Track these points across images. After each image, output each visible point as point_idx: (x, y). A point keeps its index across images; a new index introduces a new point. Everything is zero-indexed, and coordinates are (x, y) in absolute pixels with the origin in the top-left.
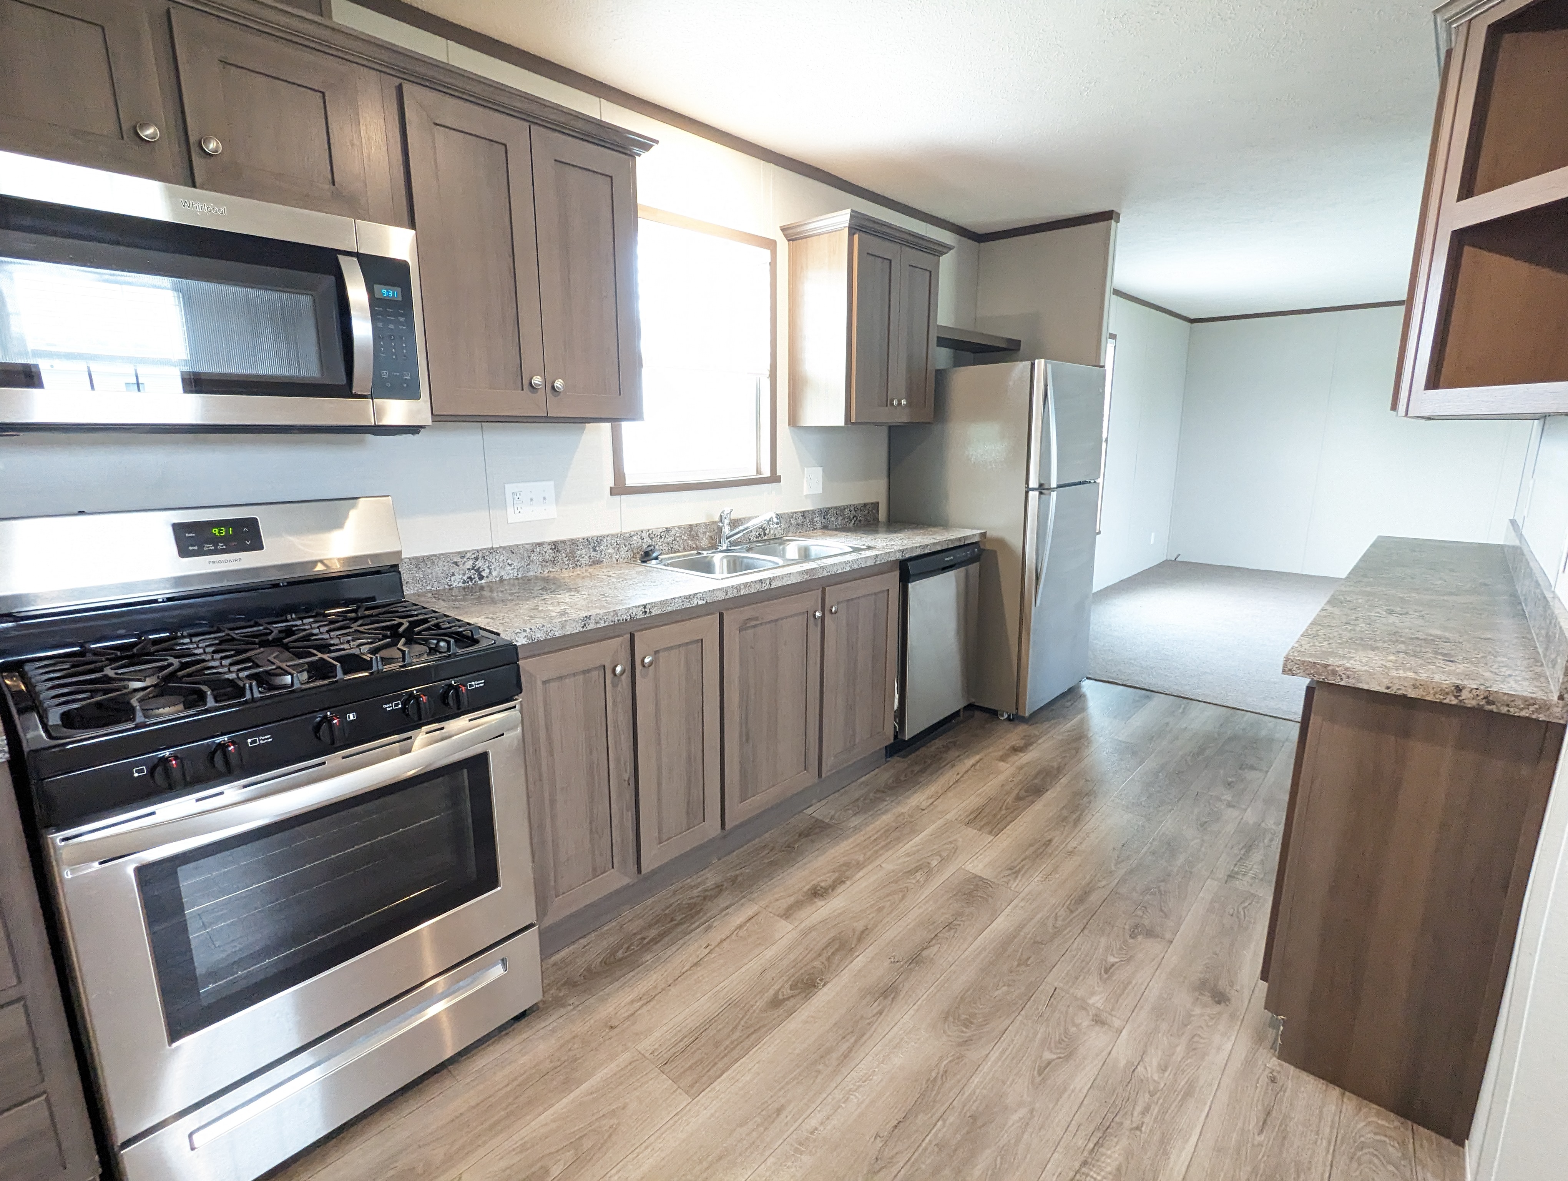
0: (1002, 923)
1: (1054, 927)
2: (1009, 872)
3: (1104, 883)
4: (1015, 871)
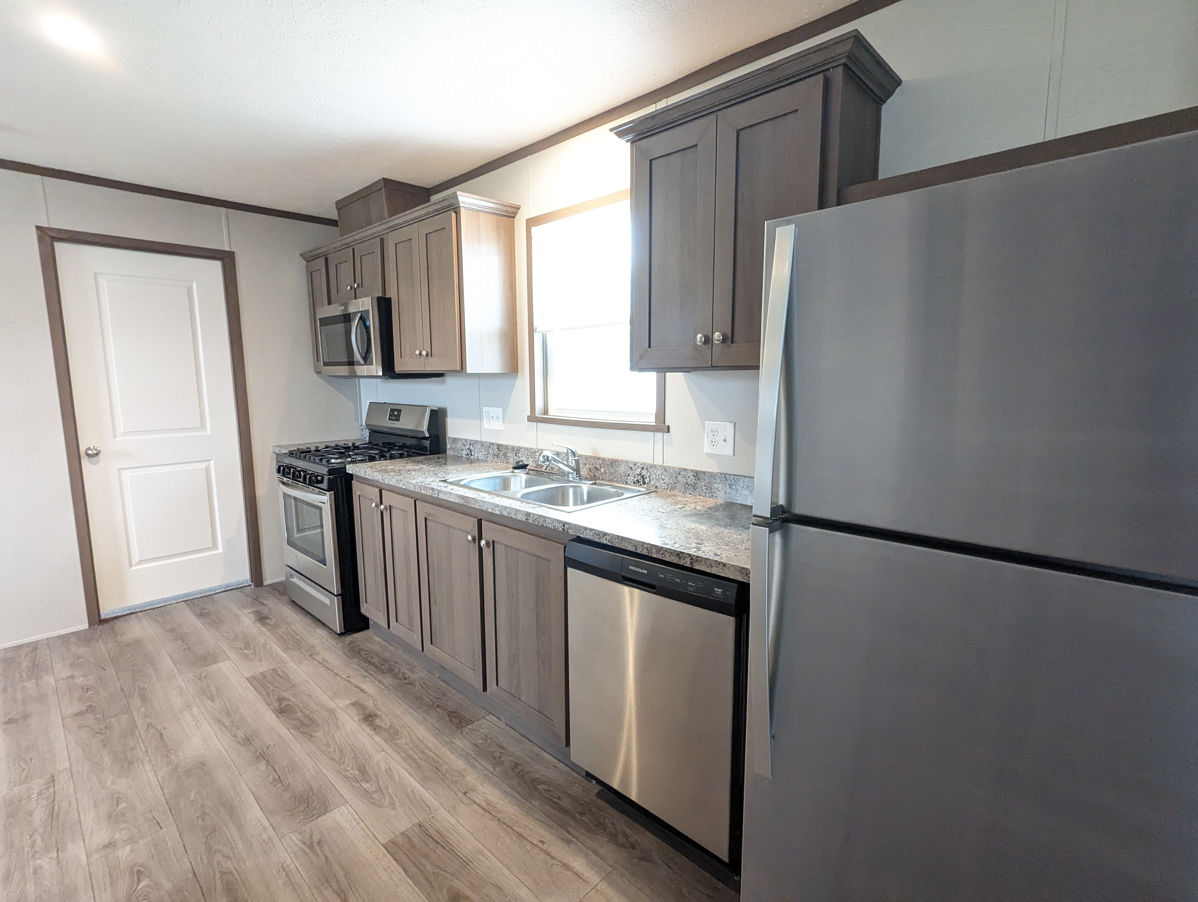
4: (313, 845)
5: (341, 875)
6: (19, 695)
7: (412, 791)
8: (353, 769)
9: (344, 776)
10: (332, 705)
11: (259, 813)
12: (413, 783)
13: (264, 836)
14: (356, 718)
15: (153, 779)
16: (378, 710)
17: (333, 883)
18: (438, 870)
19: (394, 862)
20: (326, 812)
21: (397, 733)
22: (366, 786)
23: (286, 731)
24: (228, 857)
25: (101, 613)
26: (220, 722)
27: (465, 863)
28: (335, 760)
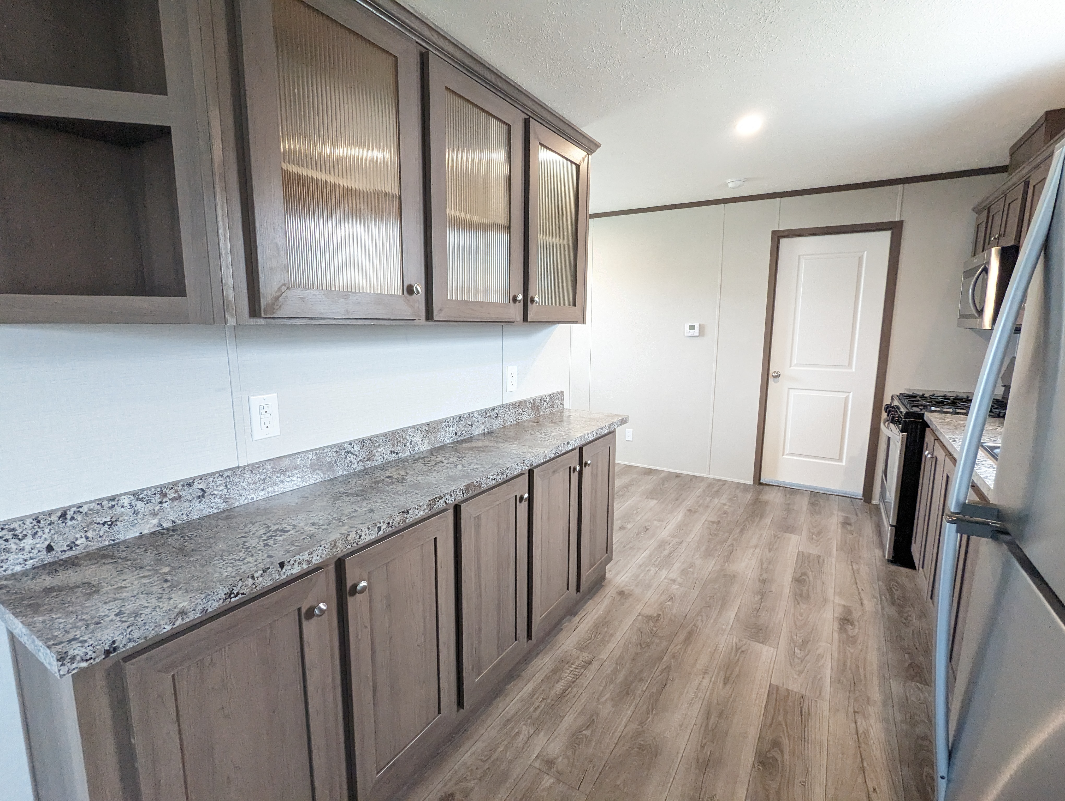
0: (730, 615)
1: (702, 616)
2: (743, 649)
3: (678, 647)
4: (739, 650)
5: (736, 673)
6: (701, 502)
7: (821, 678)
8: (800, 637)
9: (791, 636)
10: (831, 597)
11: (733, 616)
12: (827, 675)
13: (724, 627)
14: (836, 615)
15: (710, 568)
16: (858, 621)
17: (728, 673)
18: (784, 724)
19: (766, 696)
20: (762, 643)
21: (854, 643)
22: (797, 651)
23: (788, 591)
24: (702, 621)
25: (762, 478)
26: (762, 564)
27: (804, 739)
28: (796, 625)
